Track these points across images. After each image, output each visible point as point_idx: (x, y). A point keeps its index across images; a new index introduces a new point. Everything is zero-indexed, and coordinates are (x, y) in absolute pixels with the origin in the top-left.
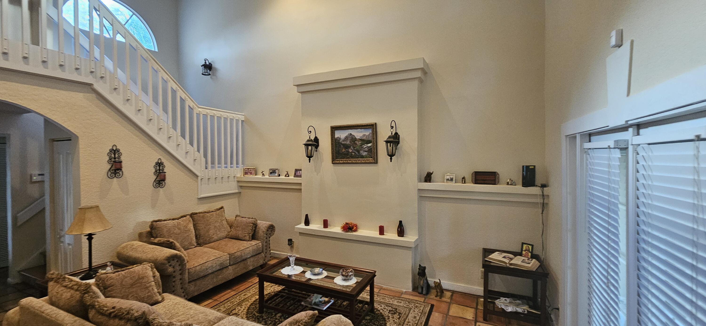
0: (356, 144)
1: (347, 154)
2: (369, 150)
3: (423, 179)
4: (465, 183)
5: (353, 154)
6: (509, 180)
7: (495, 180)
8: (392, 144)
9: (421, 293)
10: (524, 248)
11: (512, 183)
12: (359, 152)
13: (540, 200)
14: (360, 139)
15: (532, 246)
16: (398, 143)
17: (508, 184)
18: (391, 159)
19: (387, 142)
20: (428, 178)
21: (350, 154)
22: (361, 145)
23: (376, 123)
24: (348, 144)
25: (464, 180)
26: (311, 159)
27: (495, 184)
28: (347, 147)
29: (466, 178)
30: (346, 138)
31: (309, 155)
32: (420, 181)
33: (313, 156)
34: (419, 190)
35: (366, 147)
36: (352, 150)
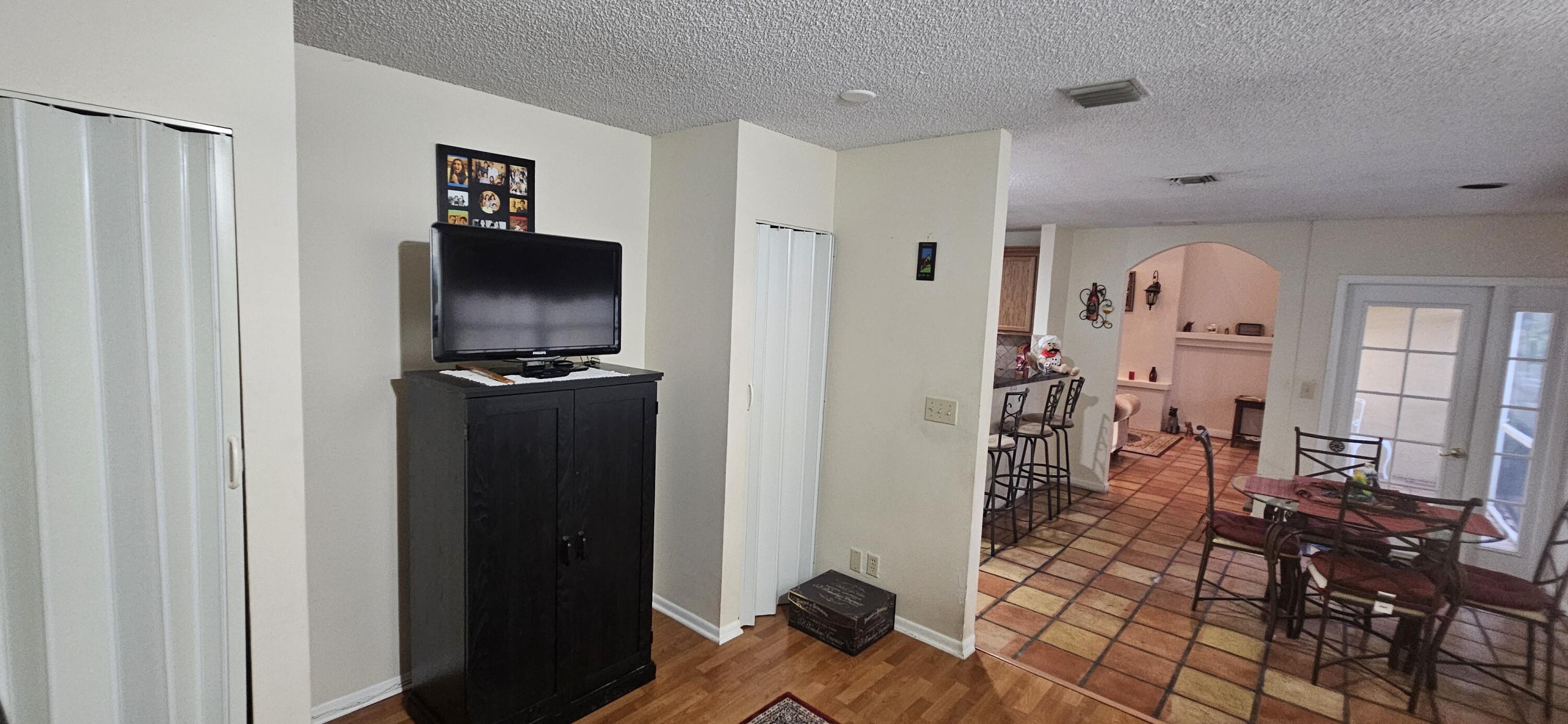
3: (1182, 328)
4: (1227, 334)
7: (1260, 332)
8: (1151, 293)
9: (1171, 433)
16: (1159, 292)
19: (1147, 291)
20: (1188, 328)
23: (1135, 272)
25: (1227, 331)
27: (1259, 335)
29: (1230, 330)
32: (1179, 330)
34: (1178, 339)
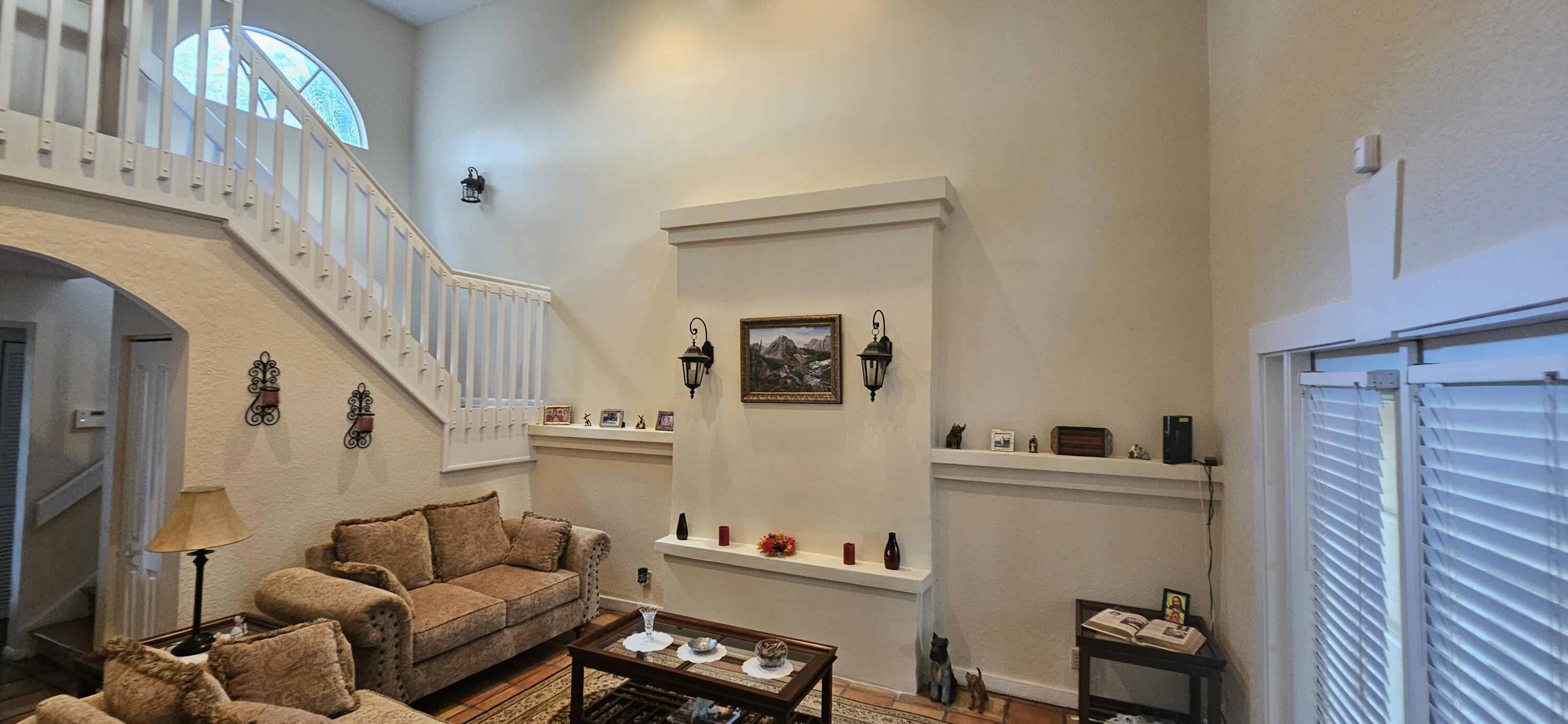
0: (796, 360)
1: (776, 382)
2: (825, 373)
3: (943, 440)
4: (1036, 451)
5: (789, 381)
6: (1133, 448)
7: (1103, 448)
8: (875, 362)
9: (938, 700)
10: (1169, 603)
11: (1140, 454)
12: (801, 377)
13: (1203, 495)
14: (805, 350)
15: (1188, 596)
16: (889, 359)
17: (1131, 455)
18: (873, 395)
19: (864, 357)
20: (955, 439)
21: (781, 381)
22: (808, 363)
23: (840, 316)
24: (779, 360)
25: (1033, 445)
26: (695, 390)
27: (1102, 456)
28: (775, 366)
29: (1039, 441)
30: (775, 346)
31: (692, 382)
32: (937, 445)
33: (700, 385)
34: (934, 464)
35: (817, 366)
36: (786, 373)
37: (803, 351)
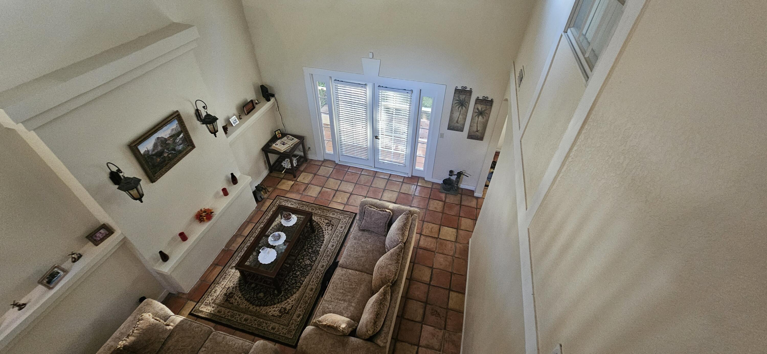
0: (169, 144)
1: (165, 161)
2: (183, 140)
5: (170, 155)
7: (253, 106)
8: (210, 122)
10: (277, 134)
12: (174, 150)
13: (276, 104)
14: (170, 137)
15: (279, 130)
18: (215, 135)
21: (167, 159)
22: (174, 142)
23: (176, 110)
24: (161, 150)
28: (160, 154)
30: (155, 145)
35: (178, 140)
36: (167, 153)
37: (170, 138)
